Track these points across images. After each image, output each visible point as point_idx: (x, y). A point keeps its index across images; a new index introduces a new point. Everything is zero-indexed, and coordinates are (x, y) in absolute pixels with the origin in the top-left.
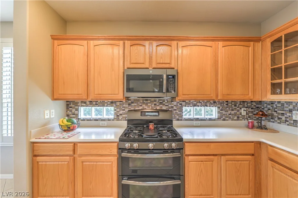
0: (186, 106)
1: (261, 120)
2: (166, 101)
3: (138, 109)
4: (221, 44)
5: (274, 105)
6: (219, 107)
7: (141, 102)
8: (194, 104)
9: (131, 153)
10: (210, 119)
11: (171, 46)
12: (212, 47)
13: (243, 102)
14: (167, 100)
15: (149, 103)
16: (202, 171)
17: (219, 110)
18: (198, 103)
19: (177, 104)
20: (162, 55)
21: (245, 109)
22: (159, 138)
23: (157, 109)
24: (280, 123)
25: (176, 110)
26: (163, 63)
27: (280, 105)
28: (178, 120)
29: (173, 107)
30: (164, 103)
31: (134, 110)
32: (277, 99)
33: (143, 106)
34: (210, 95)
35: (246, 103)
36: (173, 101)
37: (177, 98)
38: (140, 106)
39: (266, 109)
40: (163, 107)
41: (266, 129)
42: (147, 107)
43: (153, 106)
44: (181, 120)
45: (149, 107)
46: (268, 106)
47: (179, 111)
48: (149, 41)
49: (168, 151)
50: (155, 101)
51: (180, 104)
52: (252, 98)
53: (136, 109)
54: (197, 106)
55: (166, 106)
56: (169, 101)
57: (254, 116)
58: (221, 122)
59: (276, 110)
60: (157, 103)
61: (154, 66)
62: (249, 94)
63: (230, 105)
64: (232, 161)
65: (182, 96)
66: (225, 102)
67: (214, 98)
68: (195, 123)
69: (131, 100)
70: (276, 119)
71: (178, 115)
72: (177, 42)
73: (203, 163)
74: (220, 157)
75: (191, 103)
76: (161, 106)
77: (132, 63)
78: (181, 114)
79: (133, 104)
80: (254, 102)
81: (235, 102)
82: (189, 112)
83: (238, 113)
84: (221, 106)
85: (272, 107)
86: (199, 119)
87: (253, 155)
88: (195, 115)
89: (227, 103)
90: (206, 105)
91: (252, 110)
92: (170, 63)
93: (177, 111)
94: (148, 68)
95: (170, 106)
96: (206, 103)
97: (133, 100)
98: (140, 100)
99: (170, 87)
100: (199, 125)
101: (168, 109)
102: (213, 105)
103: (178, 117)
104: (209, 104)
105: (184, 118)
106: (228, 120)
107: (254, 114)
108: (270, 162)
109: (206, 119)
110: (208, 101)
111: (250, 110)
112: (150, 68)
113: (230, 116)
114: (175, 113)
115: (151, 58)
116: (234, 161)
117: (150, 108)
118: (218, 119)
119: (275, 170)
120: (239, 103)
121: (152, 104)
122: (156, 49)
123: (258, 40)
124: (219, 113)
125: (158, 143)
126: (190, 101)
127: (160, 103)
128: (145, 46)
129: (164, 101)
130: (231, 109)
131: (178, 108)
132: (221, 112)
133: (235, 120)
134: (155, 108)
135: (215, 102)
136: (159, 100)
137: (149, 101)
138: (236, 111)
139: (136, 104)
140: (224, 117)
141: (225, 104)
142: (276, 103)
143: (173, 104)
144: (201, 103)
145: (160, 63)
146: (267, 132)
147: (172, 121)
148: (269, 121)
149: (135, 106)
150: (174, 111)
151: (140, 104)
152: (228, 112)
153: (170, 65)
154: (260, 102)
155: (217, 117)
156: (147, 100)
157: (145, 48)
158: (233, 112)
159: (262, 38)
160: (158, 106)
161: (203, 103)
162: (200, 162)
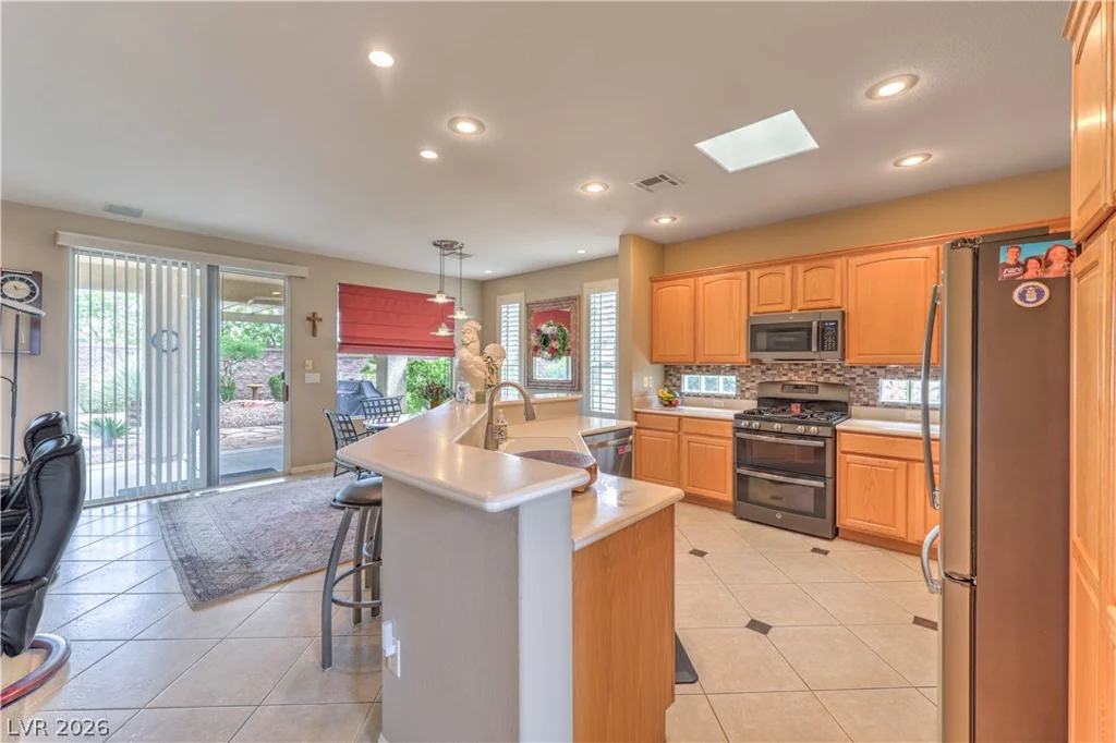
0: (886, 376)
3: (779, 380)
7: (786, 367)
8: (907, 373)
9: (751, 434)
11: (834, 269)
12: (928, 258)
15: (801, 370)
18: (919, 370)
19: (864, 373)
25: (861, 385)
26: (817, 300)
28: (866, 405)
29: (854, 379)
30: (834, 370)
31: (771, 382)
33: (790, 375)
38: (784, 375)
40: (830, 379)
42: (797, 377)
43: (810, 375)
44: (875, 406)
47: (869, 388)
48: (791, 265)
50: (814, 366)
51: (872, 373)
53: (776, 380)
54: (916, 377)
55: (839, 375)
60: (818, 370)
61: (801, 306)
65: (857, 357)
69: (766, 365)
72: (848, 258)
74: (912, 465)
76: (828, 375)
77: (763, 305)
78: (873, 393)
79: (769, 372)
92: (833, 299)
93: (865, 388)
94: (790, 311)
95: (848, 376)
97: (770, 365)
98: (783, 365)
99: (828, 341)
101: (842, 383)
103: (865, 399)
105: (881, 403)
112: (793, 311)
114: (860, 390)
115: (794, 293)
121: (808, 372)
122: (805, 276)
126: (896, 367)
127: (825, 370)
128: (784, 274)
134: (814, 380)
136: (822, 364)
137: (801, 367)
139: (775, 372)
143: (855, 373)
145: (811, 301)
147: (849, 405)
149: (773, 374)
150: (858, 388)
151: (784, 372)
153: (831, 302)
156: (797, 365)
157: (784, 277)
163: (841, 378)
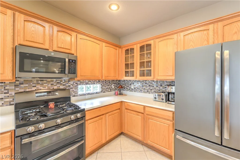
0: (80, 84)
1: (121, 90)
2: (63, 81)
3: (30, 90)
4: (104, 44)
5: (125, 82)
6: (101, 84)
7: (35, 82)
8: (86, 83)
9: (35, 136)
10: (97, 93)
11: (71, 35)
12: (99, 45)
13: (113, 80)
14: (65, 80)
15: (45, 83)
16: (96, 127)
17: (102, 86)
18: (89, 82)
19: (73, 83)
20: (63, 40)
21: (114, 85)
22: (65, 113)
23: (54, 88)
24: (127, 91)
25: (72, 88)
26: (64, 48)
27: (127, 82)
28: (74, 96)
29: (70, 86)
30: (62, 83)
31: (24, 92)
32: (128, 79)
33: (37, 86)
34: (98, 76)
35: (114, 81)
36: (70, 81)
37: (76, 78)
38: (33, 87)
39: (122, 84)
40: (60, 86)
41: (122, 94)
42: (42, 87)
43: (50, 86)
44: (77, 96)
45: (45, 87)
46: (123, 83)
47: (75, 89)
48: (49, 24)
49: (74, 122)
50: (53, 81)
51: (76, 83)
52: (118, 78)
53: (28, 90)
54: (88, 84)
55: (64, 85)
56: (66, 81)
57: (117, 88)
58: (103, 94)
59: (126, 84)
60: (54, 83)
61: (55, 48)
62: (116, 77)
63: (107, 82)
64: (111, 115)
65: (80, 77)
66: (104, 81)
67: (100, 78)
68: (87, 97)
69: (20, 81)
70: (126, 89)
71: (74, 92)
72: (77, 33)
73: (97, 122)
74: (105, 115)
75: (84, 82)
76: (59, 85)
77: (27, 40)
78: (76, 91)
79: (22, 85)
80: (118, 80)
81: (109, 81)
82: (82, 89)
83: (111, 87)
84: (102, 83)
85: (124, 83)
86: (89, 93)
87: (119, 109)
88: (87, 91)
89: (105, 81)
90: (94, 84)
91: (117, 85)
92: (71, 49)
93: (74, 89)
94: (48, 50)
95: (67, 85)
96: (94, 82)
97: (23, 81)
98: (33, 81)
99: (71, 69)
100: (90, 98)
101: (65, 88)
102: (98, 83)
103: (74, 94)
104: (96, 82)
105: (79, 94)
106: (106, 92)
107: (118, 87)
108: (126, 110)
109: (94, 93)
110: (95, 80)
111: (116, 85)
112: (50, 50)
113: (107, 89)
114: (72, 90)
115: (51, 40)
116: (112, 115)
117: (47, 88)
118: (101, 92)
119: (128, 113)
120: (111, 81)
121: (49, 84)
122: (57, 34)
123: (120, 47)
124: (101, 88)
125: (65, 117)
126: (83, 81)
127: (58, 83)
128: (45, 27)
129: (62, 81)
130: (107, 85)
131: (75, 87)
132: (103, 87)
133: (109, 92)
134: (52, 88)
135: (99, 81)
136: (56, 80)
137: (45, 82)
138: (110, 86)
139: (27, 85)
140: (104, 90)
141: (104, 82)
142: (126, 81)
143: (70, 83)
144: (91, 82)
145: (61, 48)
146: (123, 96)
147: (70, 97)
148: (123, 90)
149: (25, 87)
150: (71, 90)
151: (34, 85)
152: (106, 87)
153: (70, 51)
154: (120, 80)
155: (100, 91)
156: (43, 80)
157: (45, 29)
158: (108, 87)
159: (122, 47)
160: (55, 85)
161: (93, 82)
162: (95, 122)
163: (64, 86)
